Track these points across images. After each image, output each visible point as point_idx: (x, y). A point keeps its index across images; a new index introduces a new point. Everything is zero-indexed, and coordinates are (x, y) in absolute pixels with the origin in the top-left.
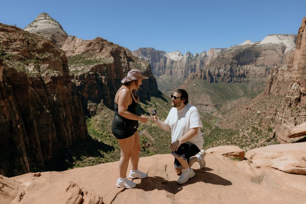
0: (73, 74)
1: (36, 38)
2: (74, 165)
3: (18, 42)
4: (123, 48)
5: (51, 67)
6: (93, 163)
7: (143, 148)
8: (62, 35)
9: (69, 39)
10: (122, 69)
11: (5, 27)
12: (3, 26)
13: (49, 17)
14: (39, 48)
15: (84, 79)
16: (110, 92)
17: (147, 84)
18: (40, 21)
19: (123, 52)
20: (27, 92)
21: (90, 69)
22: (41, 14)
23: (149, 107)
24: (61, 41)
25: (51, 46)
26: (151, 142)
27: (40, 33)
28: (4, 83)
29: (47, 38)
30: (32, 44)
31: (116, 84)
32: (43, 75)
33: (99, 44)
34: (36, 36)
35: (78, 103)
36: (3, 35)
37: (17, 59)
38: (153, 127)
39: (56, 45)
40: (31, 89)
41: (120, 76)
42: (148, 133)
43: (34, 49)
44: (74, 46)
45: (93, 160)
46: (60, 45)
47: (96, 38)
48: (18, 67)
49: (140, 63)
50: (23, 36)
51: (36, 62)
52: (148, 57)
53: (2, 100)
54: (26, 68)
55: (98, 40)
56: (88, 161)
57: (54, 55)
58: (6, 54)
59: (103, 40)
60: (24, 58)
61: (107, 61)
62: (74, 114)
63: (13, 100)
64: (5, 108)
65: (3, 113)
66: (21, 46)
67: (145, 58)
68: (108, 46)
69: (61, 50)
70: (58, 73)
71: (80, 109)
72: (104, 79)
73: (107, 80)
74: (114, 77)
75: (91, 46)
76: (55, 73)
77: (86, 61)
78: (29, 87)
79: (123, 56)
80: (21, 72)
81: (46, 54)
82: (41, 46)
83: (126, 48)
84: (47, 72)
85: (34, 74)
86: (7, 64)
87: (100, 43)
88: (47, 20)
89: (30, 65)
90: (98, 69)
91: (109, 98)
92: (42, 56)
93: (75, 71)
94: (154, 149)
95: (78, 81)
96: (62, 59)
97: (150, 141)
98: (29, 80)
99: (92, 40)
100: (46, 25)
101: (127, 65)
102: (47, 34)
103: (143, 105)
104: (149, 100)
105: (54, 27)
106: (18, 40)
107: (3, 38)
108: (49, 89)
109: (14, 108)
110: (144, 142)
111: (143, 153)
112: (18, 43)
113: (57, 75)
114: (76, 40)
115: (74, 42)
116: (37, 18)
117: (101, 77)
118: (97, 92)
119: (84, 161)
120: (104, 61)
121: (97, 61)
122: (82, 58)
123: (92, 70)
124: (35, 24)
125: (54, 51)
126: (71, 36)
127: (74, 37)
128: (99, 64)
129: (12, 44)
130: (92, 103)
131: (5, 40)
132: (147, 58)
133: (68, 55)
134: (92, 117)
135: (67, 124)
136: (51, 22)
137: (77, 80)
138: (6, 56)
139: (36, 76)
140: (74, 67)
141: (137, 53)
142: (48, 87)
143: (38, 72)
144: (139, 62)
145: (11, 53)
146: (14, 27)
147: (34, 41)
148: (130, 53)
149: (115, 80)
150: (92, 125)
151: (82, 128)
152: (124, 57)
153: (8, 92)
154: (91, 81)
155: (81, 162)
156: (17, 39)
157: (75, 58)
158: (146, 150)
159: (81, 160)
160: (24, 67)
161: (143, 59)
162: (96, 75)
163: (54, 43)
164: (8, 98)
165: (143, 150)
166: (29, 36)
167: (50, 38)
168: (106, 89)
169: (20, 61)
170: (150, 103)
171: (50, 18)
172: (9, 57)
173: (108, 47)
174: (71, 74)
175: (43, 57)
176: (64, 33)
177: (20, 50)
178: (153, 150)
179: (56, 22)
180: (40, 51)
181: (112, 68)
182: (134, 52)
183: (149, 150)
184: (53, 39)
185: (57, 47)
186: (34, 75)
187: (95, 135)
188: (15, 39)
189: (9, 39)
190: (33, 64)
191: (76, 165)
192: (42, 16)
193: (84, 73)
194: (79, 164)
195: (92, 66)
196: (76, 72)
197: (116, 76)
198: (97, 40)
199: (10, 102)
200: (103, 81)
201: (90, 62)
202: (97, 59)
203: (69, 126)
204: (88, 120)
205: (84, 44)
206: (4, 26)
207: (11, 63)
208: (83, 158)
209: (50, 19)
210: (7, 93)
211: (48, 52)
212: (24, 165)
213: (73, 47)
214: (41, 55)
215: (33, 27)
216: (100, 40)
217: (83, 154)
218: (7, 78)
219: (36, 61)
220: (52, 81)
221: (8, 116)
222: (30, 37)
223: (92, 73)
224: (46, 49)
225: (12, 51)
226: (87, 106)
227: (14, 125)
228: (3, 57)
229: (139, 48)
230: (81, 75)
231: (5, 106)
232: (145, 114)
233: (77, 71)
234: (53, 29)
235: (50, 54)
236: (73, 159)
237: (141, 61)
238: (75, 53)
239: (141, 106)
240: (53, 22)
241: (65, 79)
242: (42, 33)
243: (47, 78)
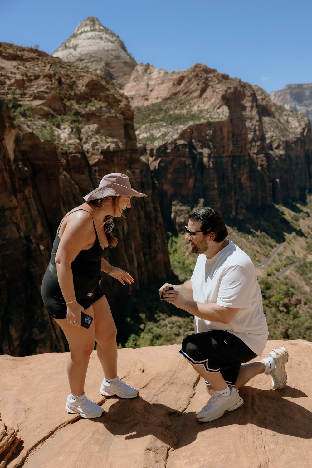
0: (143, 144)
1: (75, 71)
2: (143, 330)
3: (41, 80)
4: (250, 86)
5: (102, 131)
6: (179, 329)
7: (286, 306)
8: (126, 63)
9: (137, 71)
10: (247, 134)
11: (18, 51)
12: (15, 49)
13: (100, 25)
14: (81, 93)
15: (167, 154)
16: (218, 184)
17: (300, 166)
18: (83, 35)
19: (249, 94)
20: (57, 180)
21: (178, 133)
22: (85, 20)
23: (304, 219)
24: (123, 76)
25: (103, 87)
26: (303, 296)
27: (83, 60)
28: (16, 163)
29: (96, 70)
30: (68, 84)
31: (232, 167)
32: (86, 147)
33: (198, 80)
34: (74, 66)
35: (152, 205)
36: (15, 67)
37: (40, 115)
38: (309, 263)
39: (113, 84)
40: (64, 175)
41: (240, 149)
42: (298, 276)
43: (70, 95)
44: (148, 85)
45: (179, 324)
46: (120, 84)
47: (193, 65)
48: (41, 132)
49: (288, 119)
50: (50, 68)
51: (75, 121)
52: (306, 106)
53: (13, 196)
54: (56, 133)
55: (198, 69)
56: (169, 323)
57: (109, 104)
58: (20, 106)
59: (207, 70)
60: (52, 112)
61: (215, 117)
62: (145, 226)
63: (31, 196)
64: (18, 211)
65: (15, 221)
66: (48, 88)
67: (298, 108)
68: (218, 83)
69: (122, 95)
70: (116, 143)
71: (156, 218)
72: (207, 155)
73: (214, 157)
74: (227, 151)
75: (182, 85)
76: (109, 144)
77: (170, 116)
78: (61, 170)
79: (248, 104)
80: (46, 140)
81: (92, 104)
82: (84, 88)
83: (256, 86)
84: (94, 140)
85: (70, 144)
86: (22, 125)
87: (201, 76)
88: (97, 33)
89: (62, 127)
90: (195, 134)
91: (217, 196)
92: (86, 107)
93: (148, 139)
94: (309, 310)
95: (155, 160)
96: (123, 113)
97: (300, 293)
98: (61, 157)
99: (185, 72)
100: (94, 43)
101: (257, 124)
102: (97, 61)
103: (288, 214)
104: (305, 203)
105: (110, 46)
106: (41, 77)
107: (15, 74)
108: (99, 175)
109: (35, 213)
110: (288, 294)
111: (285, 318)
112: (42, 82)
113: (113, 146)
114: (152, 71)
115: (149, 76)
116: (77, 29)
117: (201, 151)
118: (191, 181)
119: (162, 323)
120: (208, 116)
121: (193, 117)
122: (162, 110)
123: (182, 136)
124: (74, 42)
125: (107, 96)
126: (142, 64)
127: (148, 65)
128: (197, 122)
129: (31, 85)
130: (181, 206)
131: (19, 77)
132: (304, 107)
133: (134, 104)
134: (180, 235)
135: (131, 248)
136: (104, 35)
137: (152, 156)
138: (20, 109)
139: (74, 149)
140: (147, 130)
141: (281, 98)
142: (95, 171)
143: (78, 141)
144: (285, 118)
145: (28, 103)
146: (35, 51)
147: (71, 78)
148: (266, 96)
149: (229, 157)
150: (179, 252)
151: (160, 256)
152: (252, 107)
153: (24, 180)
154: (180, 160)
155: (156, 324)
156: (41, 74)
157: (149, 110)
158: (290, 311)
159: (156, 321)
160: (53, 131)
161: (294, 110)
162: (191, 146)
163: (107, 79)
164: (24, 193)
165: (285, 310)
166: (61, 67)
167: (101, 70)
168: (211, 176)
169: (44, 120)
170: (305, 209)
171: (102, 28)
172: (27, 112)
173: (218, 86)
174: (141, 145)
175: (87, 110)
176: (128, 60)
177: (46, 97)
178: (308, 312)
179: (113, 34)
180: (82, 98)
181: (225, 131)
182: (275, 95)
183: (298, 313)
184: (107, 71)
185: (114, 88)
186: (70, 146)
187: (186, 272)
188: (37, 74)
189: (27, 76)
190: (69, 124)
191: (146, 331)
192: (86, 25)
193: (166, 144)
194: (152, 328)
195: (182, 127)
196: (151, 141)
197: (232, 150)
198: (194, 71)
199: (26, 199)
200: (205, 160)
201: (178, 119)
202: (193, 113)
203: (134, 252)
204: (172, 241)
205: (169, 79)
206: (17, 49)
207: (29, 123)
208: (159, 316)
209: (102, 30)
210: (21, 183)
211: (96, 99)
212: (50, 321)
213: (145, 87)
214: (84, 105)
215: (71, 48)
216: (203, 70)
217: (160, 309)
218: (23, 153)
219: (74, 119)
220: (104, 158)
221: (22, 226)
222: (63, 70)
223: (181, 142)
224: (93, 93)
225: (31, 98)
226: (171, 212)
227: (32, 244)
228: (14, 112)
229: (286, 86)
230: (161, 147)
231: (17, 208)
232: (294, 234)
233: (152, 139)
234: (108, 51)
235: (100, 103)
236: (140, 318)
237: (289, 115)
238: (150, 100)
239: (284, 214)
240: (108, 36)
241: (128, 155)
242: (86, 61)
243: (93, 154)
